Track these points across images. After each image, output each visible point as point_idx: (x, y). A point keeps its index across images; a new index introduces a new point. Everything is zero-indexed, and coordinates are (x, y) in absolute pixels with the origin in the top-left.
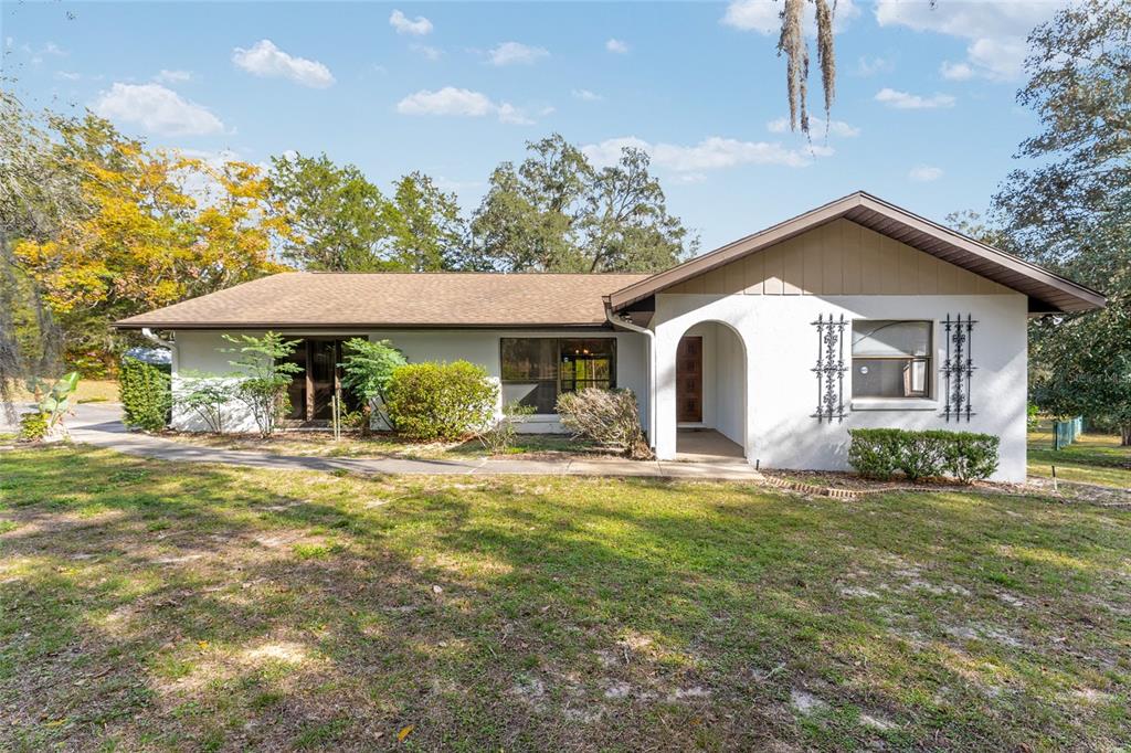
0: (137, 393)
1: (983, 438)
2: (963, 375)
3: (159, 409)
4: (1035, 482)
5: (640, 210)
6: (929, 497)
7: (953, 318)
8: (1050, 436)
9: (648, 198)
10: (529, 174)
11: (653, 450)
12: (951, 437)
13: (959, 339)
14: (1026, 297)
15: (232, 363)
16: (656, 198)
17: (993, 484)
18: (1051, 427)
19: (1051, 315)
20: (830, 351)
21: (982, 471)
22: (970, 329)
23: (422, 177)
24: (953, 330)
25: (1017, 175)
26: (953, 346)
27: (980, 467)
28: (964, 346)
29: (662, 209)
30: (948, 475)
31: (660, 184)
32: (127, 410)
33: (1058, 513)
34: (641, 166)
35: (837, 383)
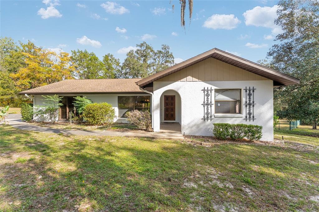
0: (24, 111)
1: (257, 127)
2: (251, 106)
3: (30, 115)
4: (278, 141)
5: (166, 62)
6: (236, 146)
7: (248, 88)
8: (289, 126)
9: (169, 58)
10: (138, 53)
11: (153, 129)
12: (245, 126)
13: (250, 95)
14: (273, 81)
15: (44, 103)
16: (171, 58)
17: (262, 142)
18: (289, 123)
19: (282, 87)
20: (208, 99)
21: (257, 138)
22: (253, 91)
23: (110, 55)
24: (248, 92)
25: (275, 46)
26: (248, 97)
27: (256, 136)
28: (252, 97)
29: (173, 61)
30: (246, 138)
31: (172, 54)
32: (23, 116)
33: (281, 153)
34: (167, 50)
35: (210, 109)
